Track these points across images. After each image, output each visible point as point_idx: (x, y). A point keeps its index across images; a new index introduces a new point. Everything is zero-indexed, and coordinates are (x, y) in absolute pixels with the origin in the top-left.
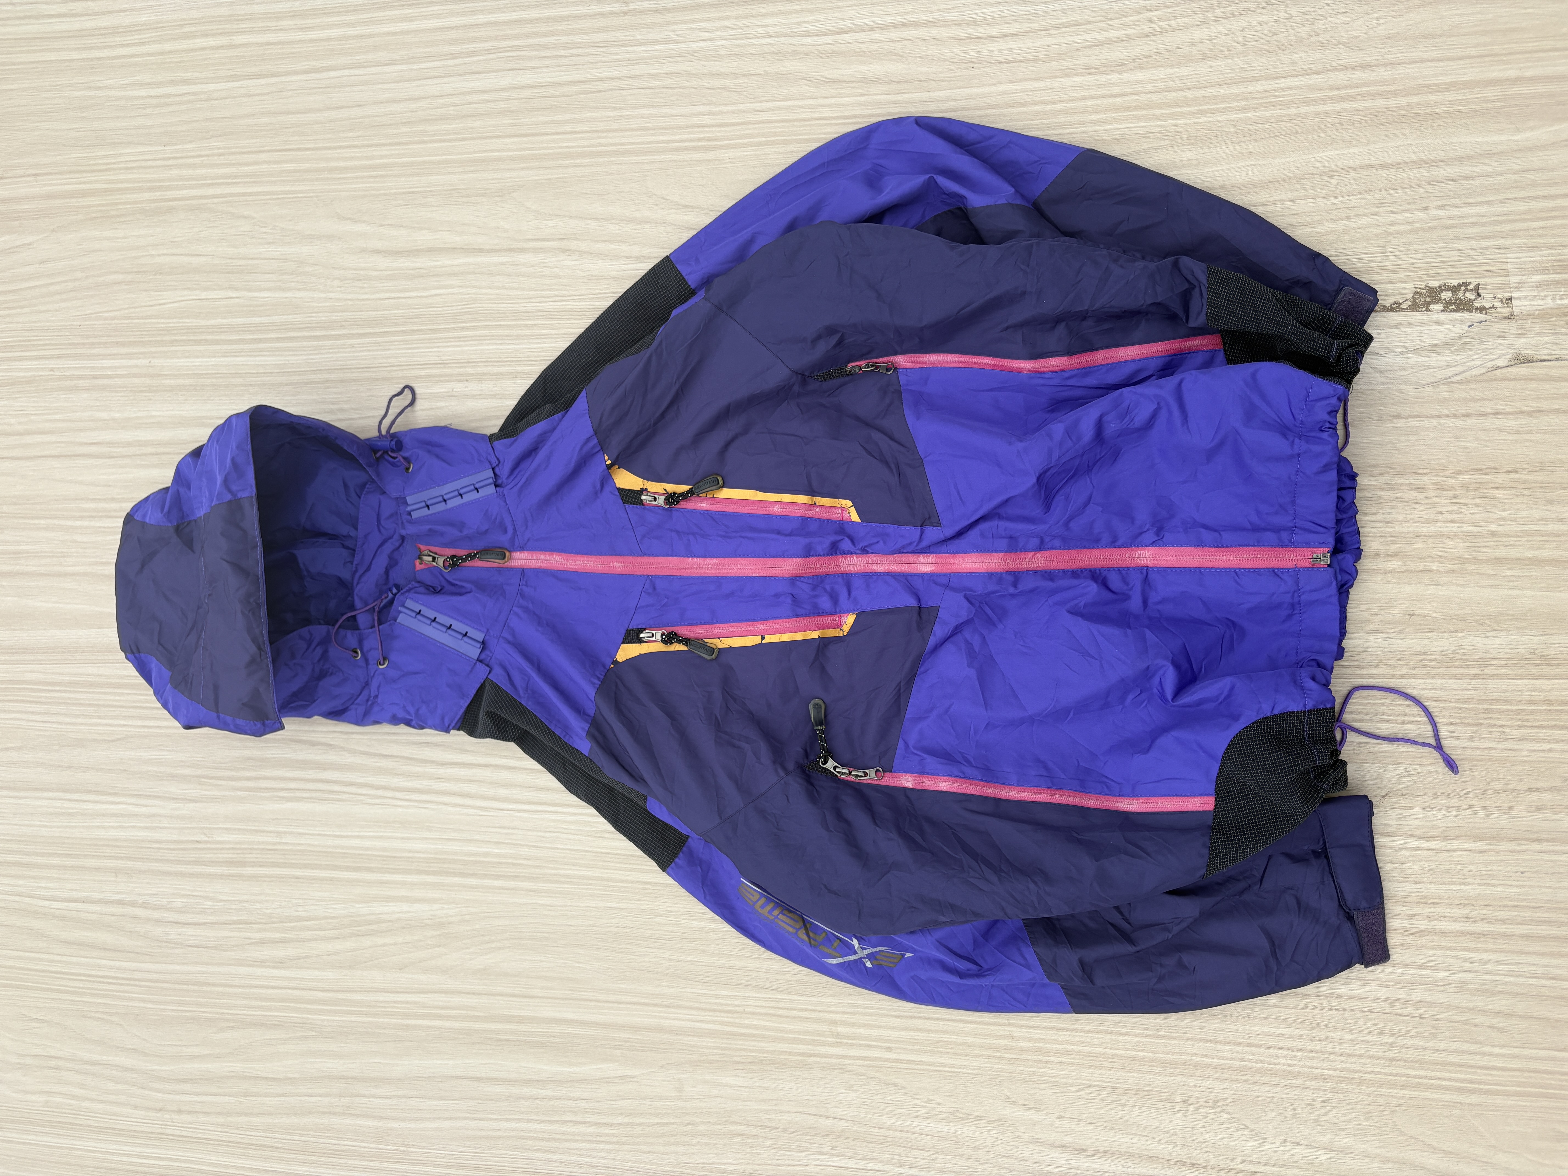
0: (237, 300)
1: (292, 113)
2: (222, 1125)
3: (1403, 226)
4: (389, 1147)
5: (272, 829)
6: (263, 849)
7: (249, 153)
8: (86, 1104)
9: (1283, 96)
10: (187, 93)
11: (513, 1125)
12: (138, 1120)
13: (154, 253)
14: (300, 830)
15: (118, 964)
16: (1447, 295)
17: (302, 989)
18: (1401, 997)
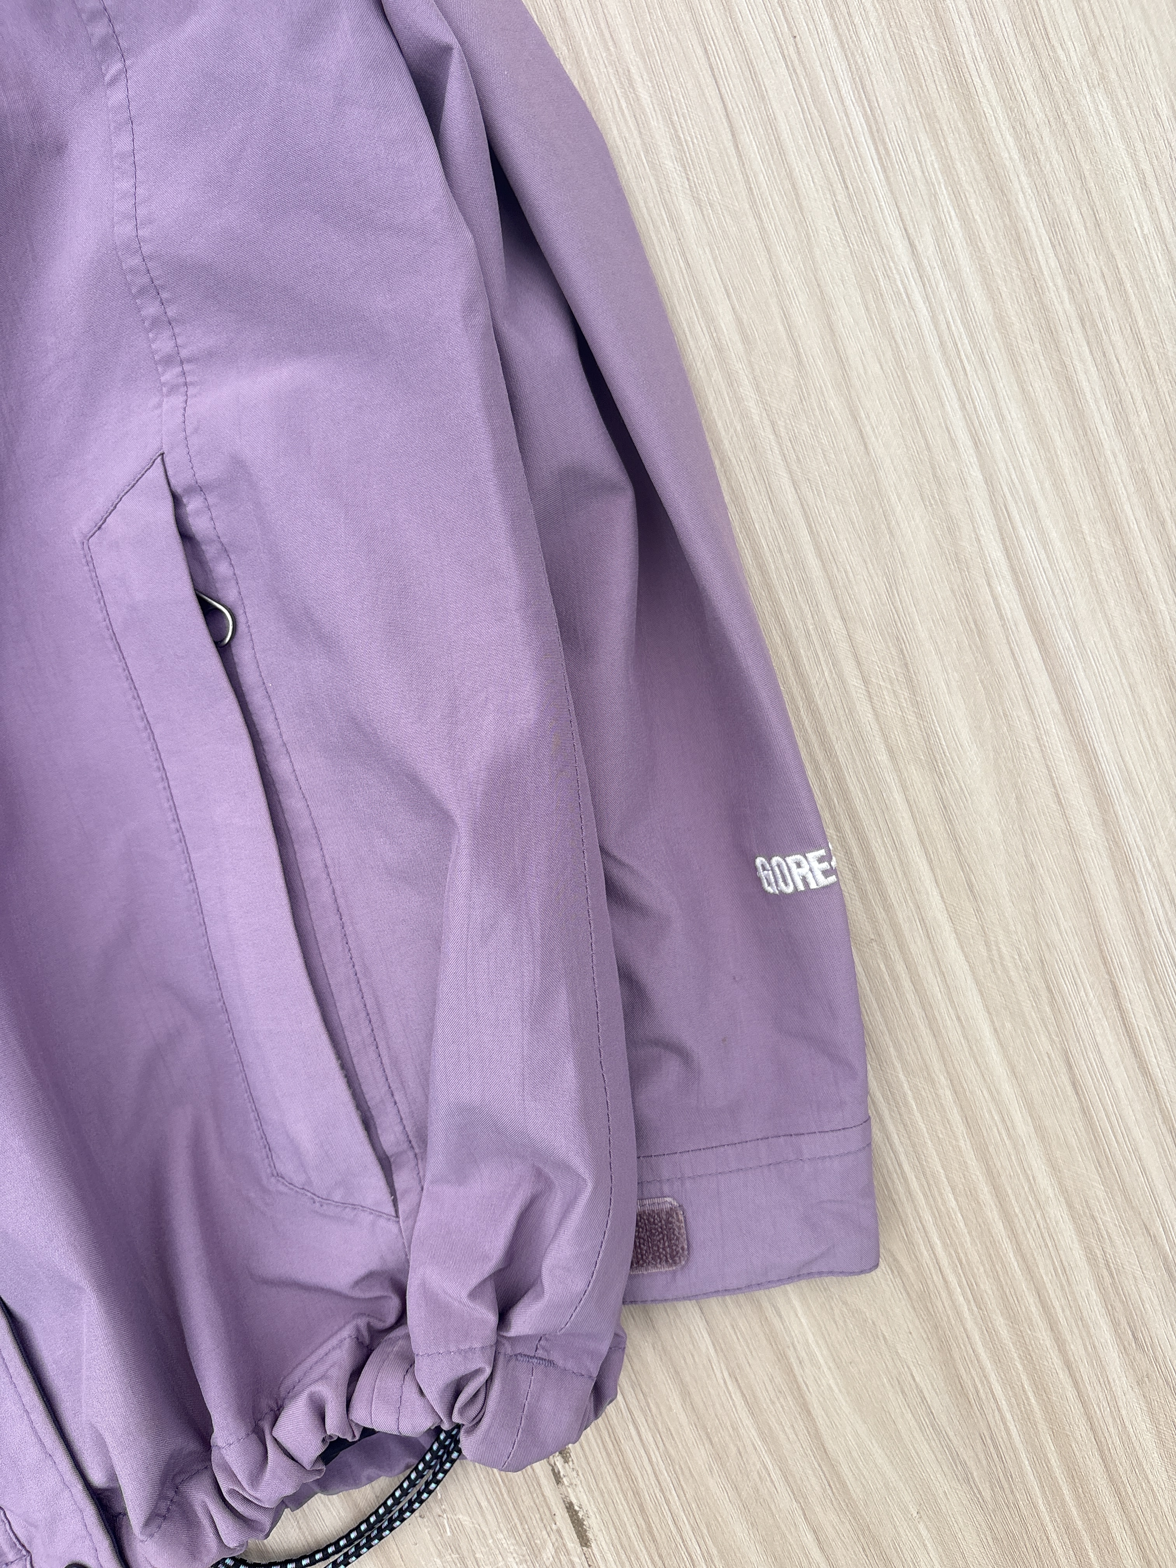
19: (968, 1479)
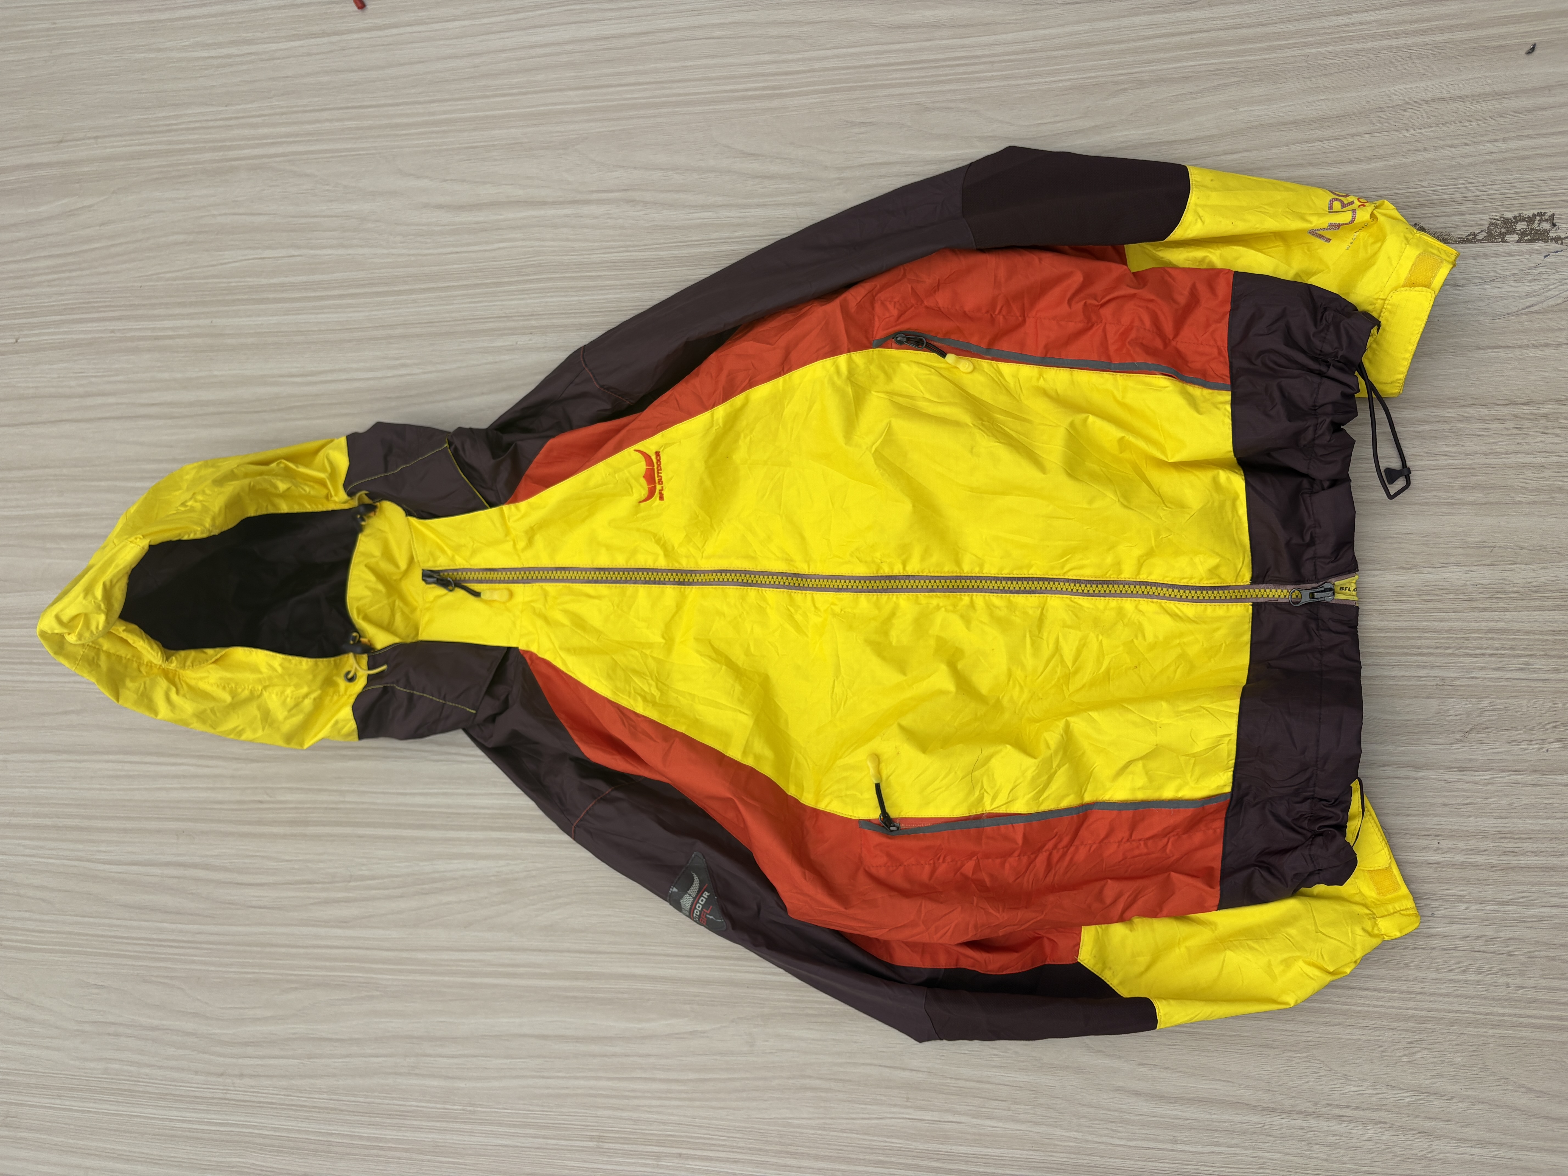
0: (299, 259)
1: (354, 71)
2: (285, 1089)
3: (1477, 158)
4: (456, 1107)
5: (335, 788)
6: (326, 808)
7: (311, 111)
8: (146, 1070)
9: (1352, 31)
10: (249, 54)
11: (582, 1083)
12: (199, 1086)
13: (215, 212)
14: (363, 789)
15: (180, 926)
16: (1522, 226)
17: (367, 949)
18: (1489, 934)
19: (1226, 85)
